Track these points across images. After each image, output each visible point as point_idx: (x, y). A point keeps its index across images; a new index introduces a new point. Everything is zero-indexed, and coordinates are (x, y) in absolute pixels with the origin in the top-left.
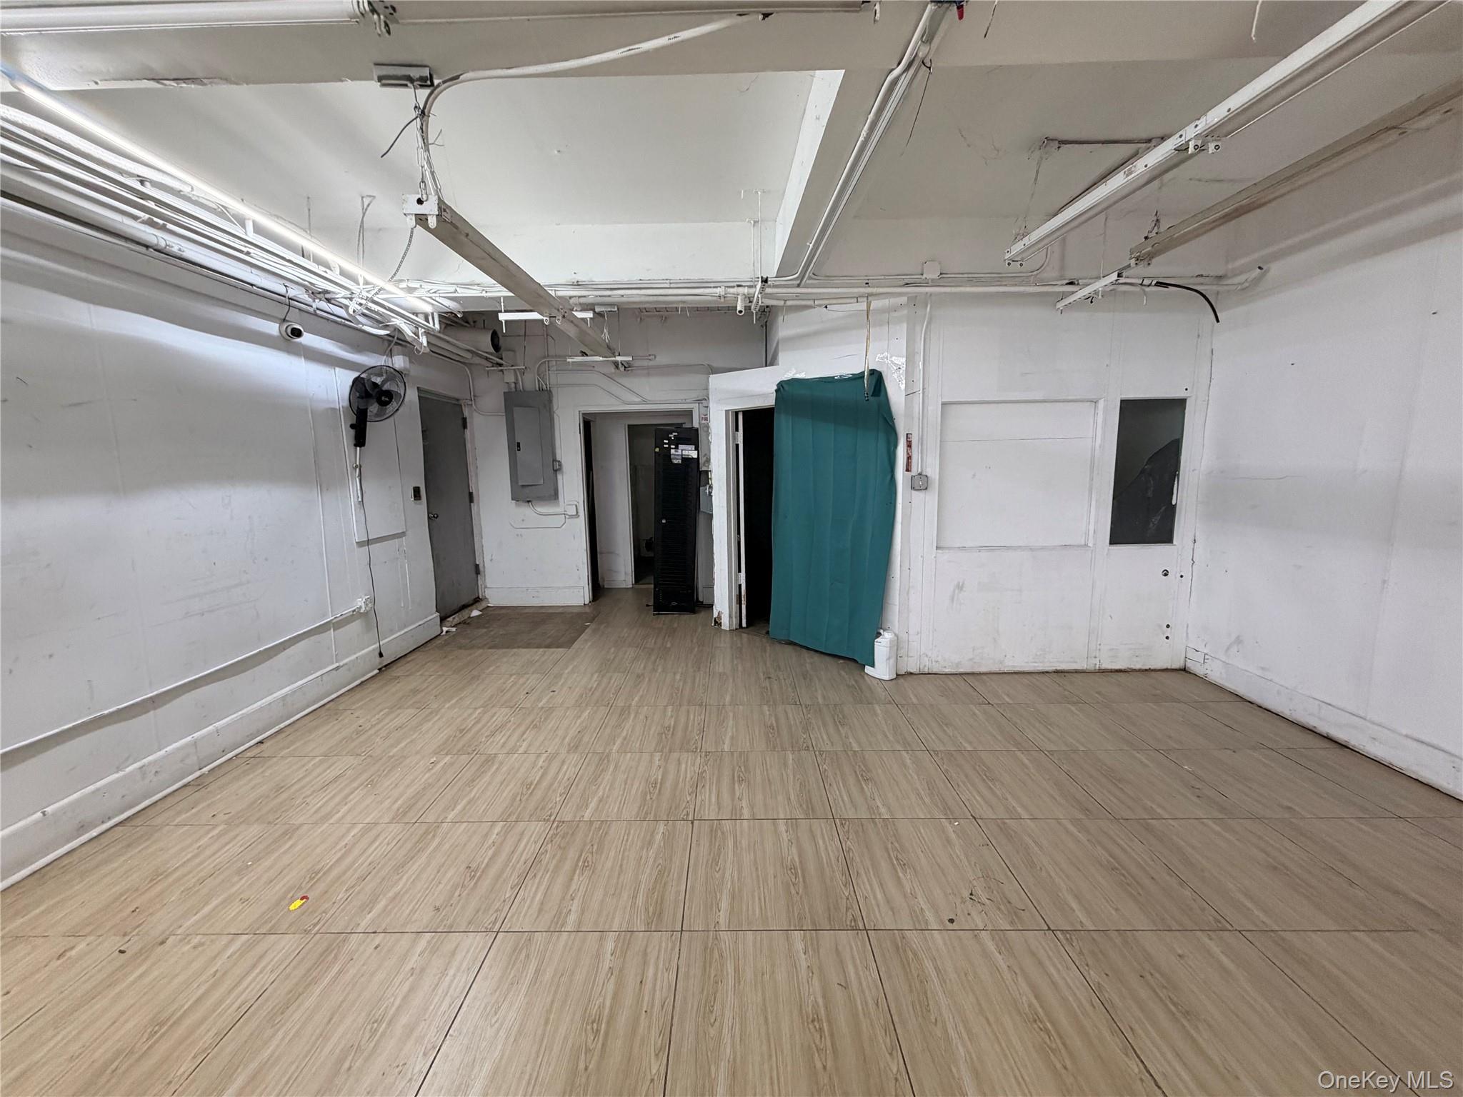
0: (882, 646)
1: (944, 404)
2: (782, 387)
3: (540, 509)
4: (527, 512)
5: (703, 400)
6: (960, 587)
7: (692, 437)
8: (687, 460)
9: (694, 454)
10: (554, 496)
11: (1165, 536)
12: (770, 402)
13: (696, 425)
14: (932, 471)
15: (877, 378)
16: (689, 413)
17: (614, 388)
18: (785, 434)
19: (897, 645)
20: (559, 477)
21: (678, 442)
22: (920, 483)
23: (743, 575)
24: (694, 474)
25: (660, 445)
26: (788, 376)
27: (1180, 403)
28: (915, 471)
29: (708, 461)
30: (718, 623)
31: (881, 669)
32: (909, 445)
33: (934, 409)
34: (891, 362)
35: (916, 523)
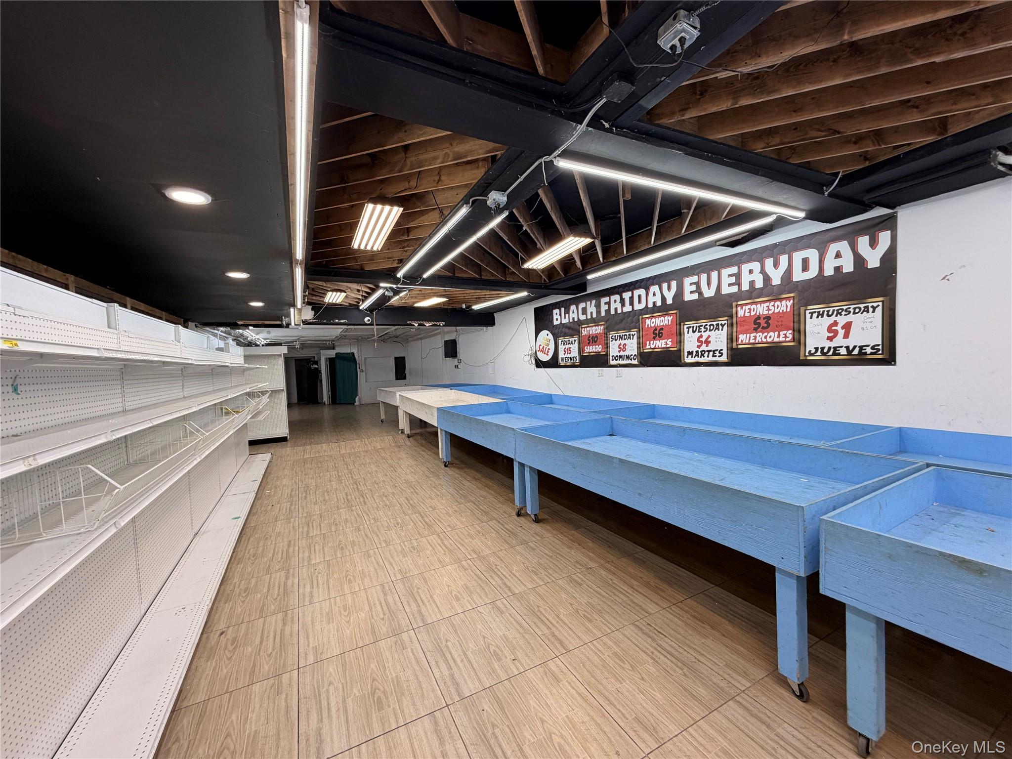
0: (357, 399)
1: (365, 358)
5: (319, 354)
7: (316, 363)
9: (317, 367)
11: (405, 378)
12: (334, 356)
13: (316, 359)
14: (364, 369)
15: (353, 354)
16: (314, 357)
19: (360, 399)
21: (313, 364)
23: (330, 393)
24: (318, 372)
26: (337, 352)
27: (405, 358)
28: (361, 369)
29: (321, 368)
30: (325, 403)
31: (357, 403)
32: (359, 365)
34: (355, 351)
35: (361, 378)
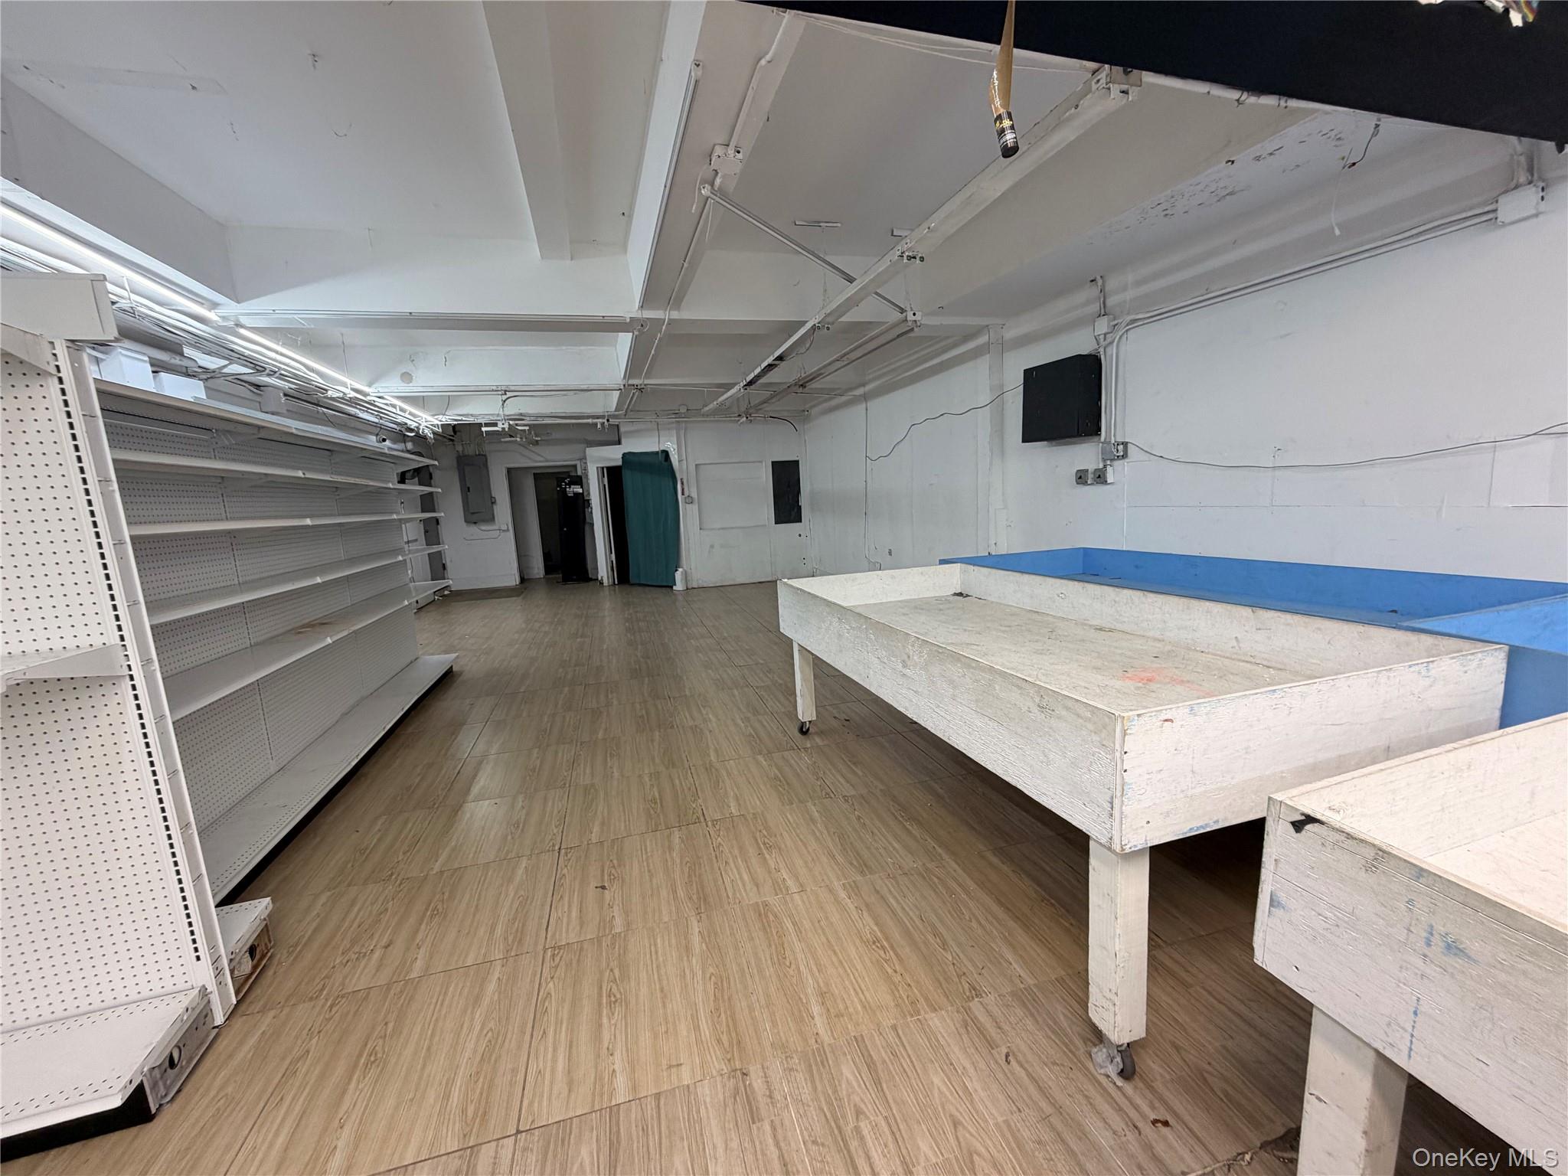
0: (678, 575)
1: (696, 465)
2: (624, 455)
3: (483, 528)
4: (474, 529)
5: (583, 459)
6: (712, 547)
7: (578, 481)
8: (577, 494)
9: (581, 491)
10: (491, 519)
11: (798, 519)
12: (620, 463)
13: (579, 473)
14: (694, 495)
15: (666, 454)
16: (575, 466)
17: (526, 452)
18: (628, 478)
19: (686, 575)
20: (495, 507)
21: (570, 484)
22: (690, 500)
23: (613, 555)
24: (581, 503)
25: (560, 486)
26: (626, 451)
27: (797, 462)
28: (687, 494)
29: (589, 494)
30: (601, 583)
31: (679, 586)
32: (682, 483)
33: (692, 468)
34: (671, 446)
35: (689, 518)
